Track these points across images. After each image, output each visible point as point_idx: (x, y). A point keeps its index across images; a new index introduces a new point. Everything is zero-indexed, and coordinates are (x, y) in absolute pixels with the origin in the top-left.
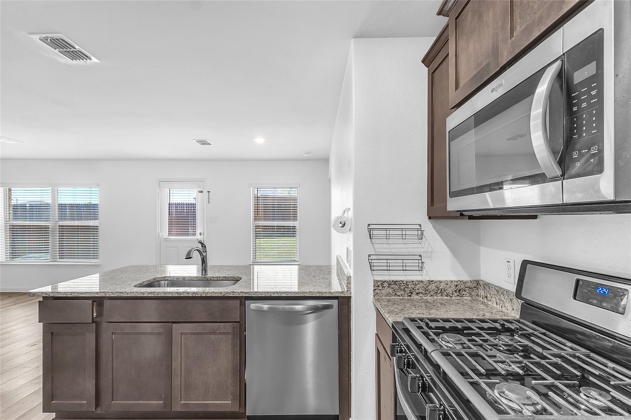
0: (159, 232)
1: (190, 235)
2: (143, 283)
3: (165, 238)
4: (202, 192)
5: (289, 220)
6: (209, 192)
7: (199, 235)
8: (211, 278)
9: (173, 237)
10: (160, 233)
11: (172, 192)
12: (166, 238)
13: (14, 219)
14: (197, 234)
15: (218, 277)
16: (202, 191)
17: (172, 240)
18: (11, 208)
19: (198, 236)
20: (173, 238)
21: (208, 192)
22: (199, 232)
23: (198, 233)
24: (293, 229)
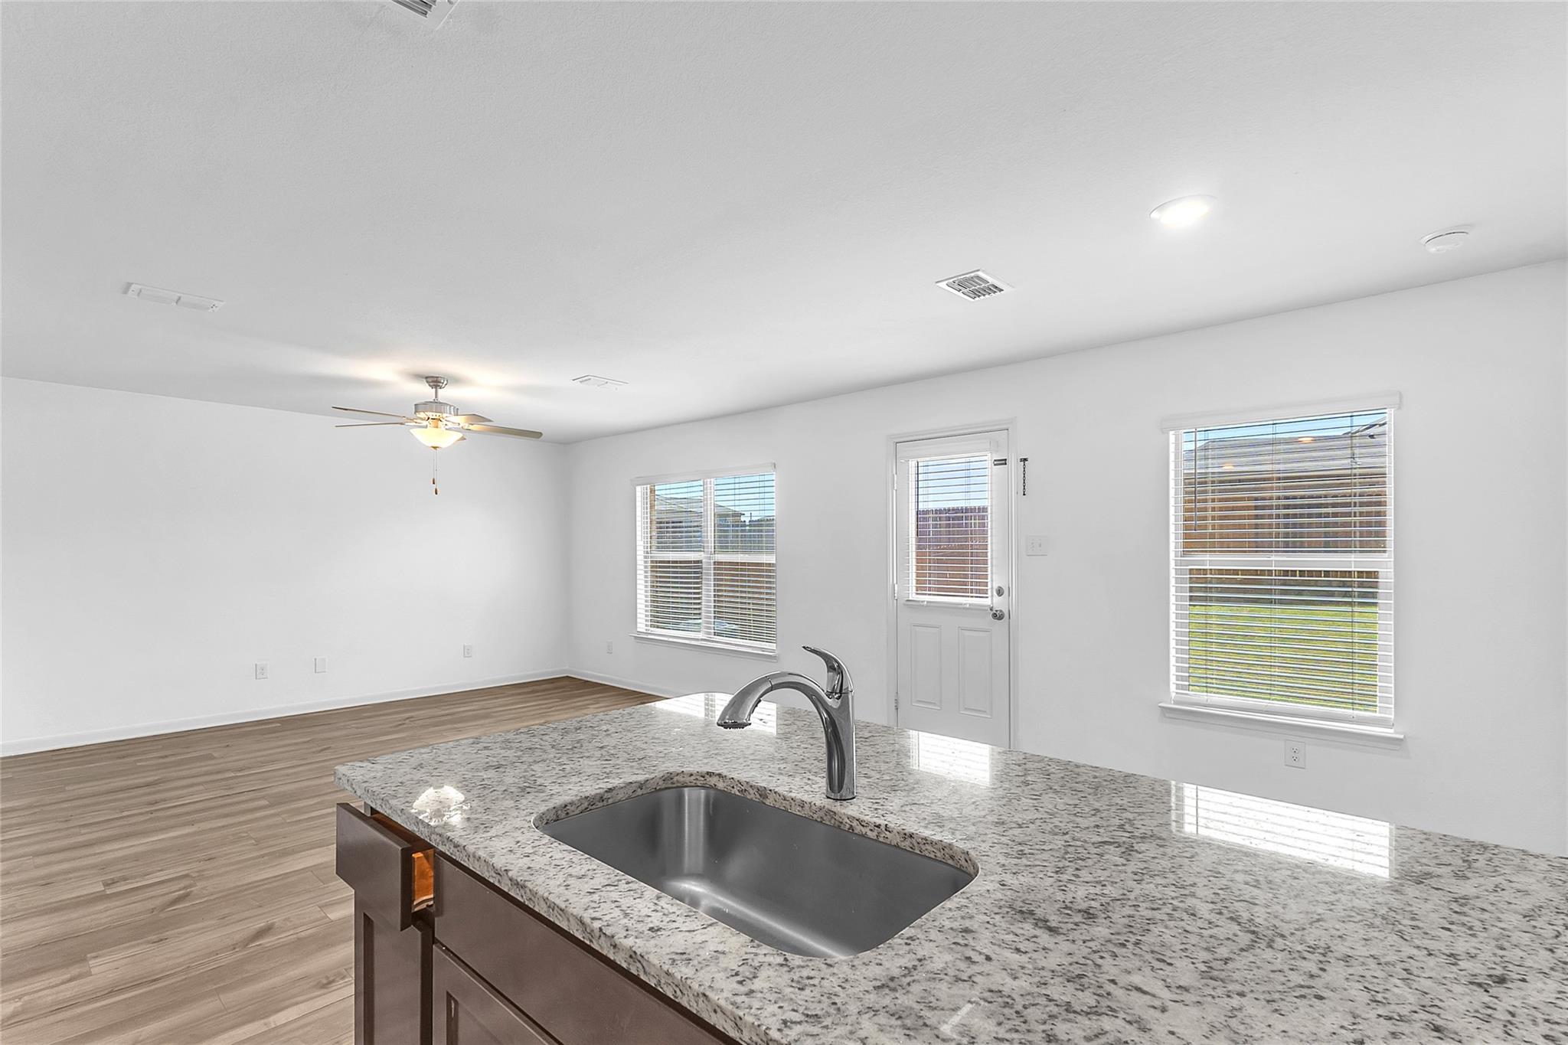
0: (895, 582)
1: (970, 594)
2: (606, 796)
3: (907, 600)
4: (1004, 462)
5: (1346, 547)
6: (1025, 460)
7: (995, 593)
8: (855, 824)
9: (927, 596)
10: (896, 586)
11: (925, 469)
12: (910, 599)
13: (658, 547)
14: (989, 592)
15: (879, 826)
16: (1006, 460)
17: (923, 606)
18: (655, 526)
19: (992, 596)
20: (928, 602)
21: (1021, 460)
22: (996, 586)
23: (992, 588)
24: (1361, 585)
